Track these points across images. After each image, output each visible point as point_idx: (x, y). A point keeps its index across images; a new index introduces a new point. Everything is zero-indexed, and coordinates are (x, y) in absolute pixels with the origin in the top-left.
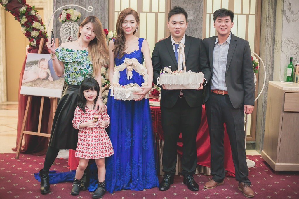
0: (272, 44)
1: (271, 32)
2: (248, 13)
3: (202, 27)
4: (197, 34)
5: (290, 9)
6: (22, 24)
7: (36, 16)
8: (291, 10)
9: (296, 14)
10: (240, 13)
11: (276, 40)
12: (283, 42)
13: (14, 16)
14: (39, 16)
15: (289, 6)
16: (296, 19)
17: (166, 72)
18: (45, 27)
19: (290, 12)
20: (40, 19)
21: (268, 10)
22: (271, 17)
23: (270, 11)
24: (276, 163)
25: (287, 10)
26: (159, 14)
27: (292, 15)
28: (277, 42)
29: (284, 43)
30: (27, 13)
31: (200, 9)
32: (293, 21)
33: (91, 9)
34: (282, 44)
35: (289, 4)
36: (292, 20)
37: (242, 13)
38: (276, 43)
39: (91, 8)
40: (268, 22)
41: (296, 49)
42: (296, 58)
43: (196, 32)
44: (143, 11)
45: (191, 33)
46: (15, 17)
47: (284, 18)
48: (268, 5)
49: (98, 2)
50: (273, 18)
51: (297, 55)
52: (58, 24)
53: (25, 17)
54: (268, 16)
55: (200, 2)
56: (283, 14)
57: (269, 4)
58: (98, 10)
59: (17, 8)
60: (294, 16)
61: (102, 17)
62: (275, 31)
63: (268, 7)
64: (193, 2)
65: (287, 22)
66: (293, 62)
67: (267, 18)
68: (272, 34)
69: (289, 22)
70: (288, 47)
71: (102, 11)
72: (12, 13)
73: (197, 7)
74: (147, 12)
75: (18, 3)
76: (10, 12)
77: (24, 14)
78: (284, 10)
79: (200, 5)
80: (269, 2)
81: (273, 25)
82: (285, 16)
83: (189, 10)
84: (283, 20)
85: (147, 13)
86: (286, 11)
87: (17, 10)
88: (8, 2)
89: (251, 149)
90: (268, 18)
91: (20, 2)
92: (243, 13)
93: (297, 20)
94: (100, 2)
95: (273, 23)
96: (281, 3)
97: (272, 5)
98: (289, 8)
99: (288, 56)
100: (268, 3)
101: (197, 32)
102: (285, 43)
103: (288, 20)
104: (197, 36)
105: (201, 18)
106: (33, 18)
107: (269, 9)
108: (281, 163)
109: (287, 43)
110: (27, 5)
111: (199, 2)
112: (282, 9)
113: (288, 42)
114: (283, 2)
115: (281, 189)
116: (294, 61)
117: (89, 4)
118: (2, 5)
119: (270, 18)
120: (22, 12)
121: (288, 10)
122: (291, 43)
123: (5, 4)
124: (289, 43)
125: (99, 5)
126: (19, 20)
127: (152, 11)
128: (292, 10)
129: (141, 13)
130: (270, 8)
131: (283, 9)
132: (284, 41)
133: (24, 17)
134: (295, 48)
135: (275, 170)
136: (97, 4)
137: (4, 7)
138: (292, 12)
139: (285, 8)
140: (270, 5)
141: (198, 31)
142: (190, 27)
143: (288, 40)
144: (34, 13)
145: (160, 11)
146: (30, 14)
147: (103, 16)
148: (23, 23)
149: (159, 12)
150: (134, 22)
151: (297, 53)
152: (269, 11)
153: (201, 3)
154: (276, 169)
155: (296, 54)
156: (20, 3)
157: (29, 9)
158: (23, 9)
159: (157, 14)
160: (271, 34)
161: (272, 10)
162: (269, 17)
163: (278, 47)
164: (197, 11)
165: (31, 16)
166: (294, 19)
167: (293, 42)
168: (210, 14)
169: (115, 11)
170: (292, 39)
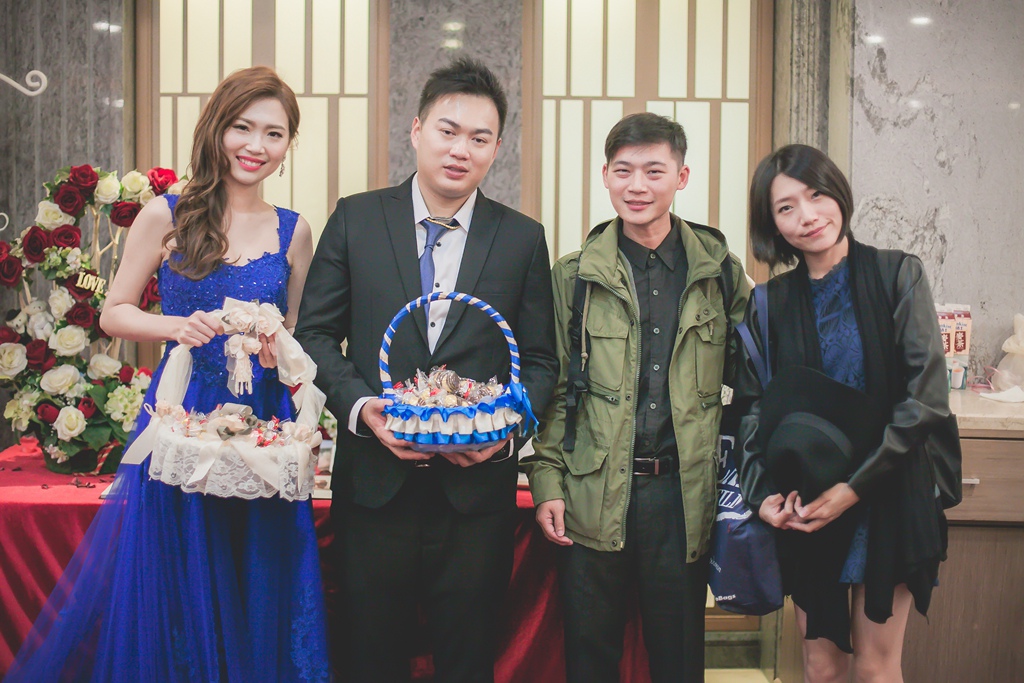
2: (719, 95)
3: (517, 157)
4: (499, 185)
5: (880, 72)
8: (885, 76)
9: (911, 93)
10: (685, 96)
15: (875, 61)
16: (909, 117)
19: (884, 87)
21: (795, 79)
22: (810, 109)
23: (805, 82)
25: (867, 77)
27: (893, 99)
29: (860, 218)
32: (895, 124)
33: (37, 84)
35: (876, 54)
36: (892, 118)
37: (691, 97)
39: (35, 78)
40: (798, 131)
43: (494, 175)
47: (859, 112)
48: (795, 59)
49: (84, 53)
50: (816, 115)
54: (798, 107)
55: (509, 49)
56: (852, 95)
57: (799, 56)
58: (83, 88)
60: (901, 101)
61: (100, 119)
63: (795, 66)
64: (478, 48)
65: (872, 130)
67: (794, 115)
69: (878, 130)
70: (876, 234)
71: (98, 93)
78: (855, 76)
79: (506, 63)
80: (799, 47)
82: (861, 101)
84: (852, 122)
86: (863, 81)
89: (740, 665)
90: (798, 112)
92: (698, 96)
93: (912, 119)
94: (90, 54)
95: (816, 133)
96: (845, 47)
97: (811, 57)
98: (878, 70)
100: (795, 52)
101: (498, 175)
102: (864, 221)
103: (875, 121)
104: (497, 192)
105: (515, 115)
107: (798, 75)
109: (872, 220)
111: (503, 52)
112: (849, 73)
113: (876, 214)
114: (853, 45)
119: (803, 114)
121: (874, 78)
122: (890, 216)
124: (879, 216)
125: (87, 66)
127: (315, 91)
128: (889, 74)
130: (805, 70)
131: (853, 72)
136: (80, 62)
138: (892, 86)
139: (862, 70)
140: (804, 60)
141: (500, 171)
143: (876, 206)
145: (347, 91)
149: (342, 94)
150: (280, 135)
152: (798, 82)
159: (333, 102)
161: (811, 79)
162: (801, 107)
166: (899, 117)
167: (900, 215)
168: (558, 99)
169: (162, 91)
170: (892, 203)
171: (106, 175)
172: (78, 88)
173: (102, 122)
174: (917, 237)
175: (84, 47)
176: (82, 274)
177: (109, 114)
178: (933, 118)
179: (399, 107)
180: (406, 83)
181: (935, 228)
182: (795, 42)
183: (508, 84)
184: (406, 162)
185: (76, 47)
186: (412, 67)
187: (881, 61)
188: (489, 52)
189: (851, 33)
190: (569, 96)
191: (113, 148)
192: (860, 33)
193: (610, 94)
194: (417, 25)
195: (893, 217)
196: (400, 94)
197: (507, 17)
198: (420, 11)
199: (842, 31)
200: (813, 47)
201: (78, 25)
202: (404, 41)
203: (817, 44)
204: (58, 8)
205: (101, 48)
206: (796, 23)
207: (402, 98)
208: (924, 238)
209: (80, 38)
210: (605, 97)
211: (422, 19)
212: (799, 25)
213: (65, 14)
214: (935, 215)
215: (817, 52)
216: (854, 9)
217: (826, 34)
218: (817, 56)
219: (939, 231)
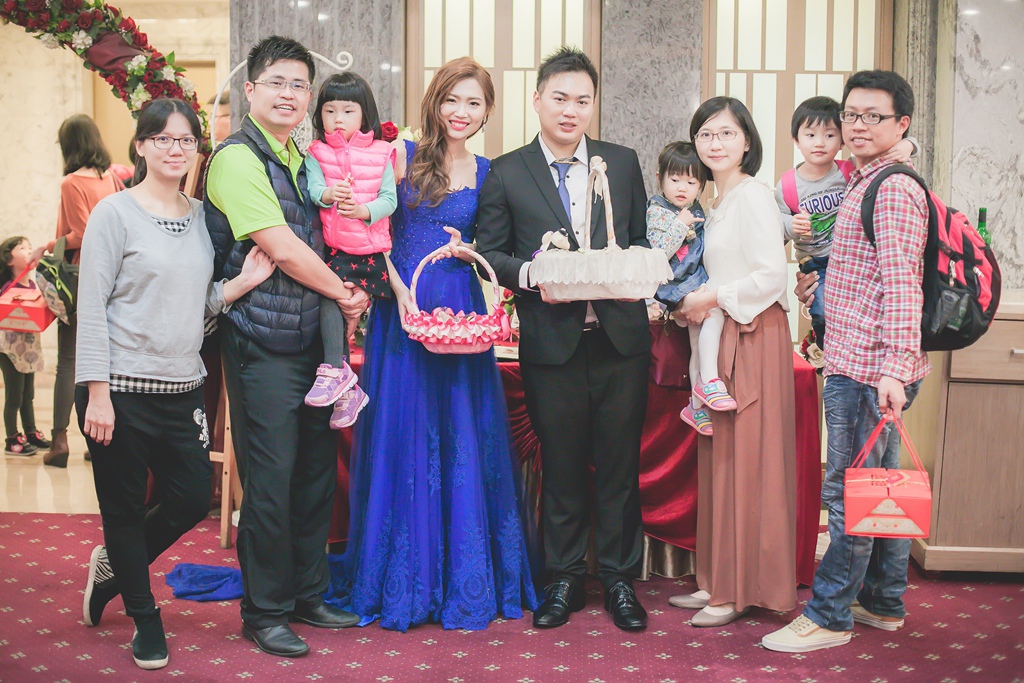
0: (924, 167)
1: (921, 129)
5: (976, 53)
6: (134, 109)
7: (178, 84)
8: (980, 56)
9: (998, 68)
10: (825, 70)
11: (936, 154)
12: (956, 161)
13: (111, 84)
14: (187, 84)
15: (972, 44)
16: (997, 86)
17: (552, 246)
18: (206, 118)
19: (979, 64)
20: (191, 95)
21: (910, 57)
22: (922, 80)
23: (918, 60)
24: (928, 544)
25: (966, 56)
27: (985, 73)
28: (941, 160)
29: (960, 162)
30: (150, 75)
31: (692, 58)
32: (987, 92)
33: (345, 62)
34: (955, 166)
35: (972, 38)
36: (984, 87)
37: (829, 70)
38: (935, 162)
39: (344, 58)
41: (999, 182)
42: (1000, 212)
44: (514, 66)
45: (664, 134)
46: (112, 87)
47: (959, 83)
48: (911, 42)
49: (371, 37)
50: (927, 85)
51: (1004, 202)
52: (246, 108)
53: (145, 88)
54: (913, 78)
55: (692, 35)
56: (955, 70)
57: (913, 40)
59: (120, 61)
60: (991, 75)
61: (383, 87)
62: (933, 126)
63: (910, 47)
64: (670, 34)
65: (970, 97)
66: (988, 222)
68: (925, 136)
69: (974, 97)
70: (972, 174)
72: (106, 76)
73: (683, 52)
74: (525, 70)
75: (124, 44)
76: (98, 72)
77: (140, 79)
78: (957, 56)
79: (691, 46)
80: (914, 33)
81: (926, 107)
82: (961, 75)
83: (657, 61)
84: (954, 90)
85: (527, 72)
86: (963, 60)
87: (120, 66)
88: (91, 42)
91: (128, 39)
92: (834, 70)
93: (1000, 88)
94: (376, 39)
95: (926, 98)
96: (949, 33)
97: (923, 41)
98: (975, 52)
99: (972, 204)
100: (911, 36)
102: (963, 164)
103: (971, 89)
105: (697, 84)
106: (168, 90)
107: (913, 54)
108: (946, 545)
109: (969, 164)
110: (151, 50)
111: (689, 36)
112: (953, 53)
113: (973, 159)
114: (956, 32)
115: (936, 622)
116: (993, 221)
117: (343, 45)
118: (74, 49)
119: (917, 84)
120: (133, 71)
121: (971, 56)
122: (982, 161)
123: (83, 47)
124: (975, 161)
125: (373, 47)
126: (126, 98)
128: (984, 55)
129: (507, 74)
130: (918, 50)
131: (955, 53)
132: (959, 155)
133: (141, 87)
134: (996, 177)
135: (927, 568)
137: (81, 56)
138: (984, 63)
139: (962, 51)
140: (917, 43)
142: (662, 115)
143: (972, 153)
144: (173, 76)
146: (158, 79)
147: (386, 82)
148: (138, 105)
151: (1001, 195)
152: (913, 59)
153: (696, 37)
154: (929, 564)
155: (1000, 198)
156: (127, 45)
157: (157, 62)
158: (138, 63)
160: (922, 134)
161: (922, 57)
163: (942, 177)
164: (683, 65)
165: (161, 85)
166: (990, 86)
167: (989, 161)
168: (727, 73)
169: (426, 66)
170: (984, 151)
171: (403, 130)
172: (367, 64)
173: (384, 90)
174: (1002, 177)
175: (372, 33)
177: (391, 83)
178: (1015, 87)
179: (609, 78)
180: (615, 61)
181: (1016, 170)
182: (911, 29)
183: (692, 62)
184: (614, 120)
185: (365, 33)
186: (620, 48)
187: (976, 44)
189: (954, 23)
190: (736, 70)
191: (393, 109)
192: (961, 23)
193: (767, 69)
194: (623, 16)
195: (984, 161)
196: (611, 69)
197: (692, 11)
198: (626, 6)
199: (947, 22)
200: (923, 33)
201: (367, 17)
202: (614, 28)
203: (928, 30)
204: (352, 4)
205: (384, 34)
206: (911, 14)
207: (612, 72)
208: (1008, 177)
209: (368, 26)
210: (763, 70)
211: (627, 12)
212: (914, 16)
213: (357, 9)
214: (1016, 160)
215: (928, 37)
216: (957, 5)
217: (934, 23)
218: (928, 39)
219: (1019, 173)
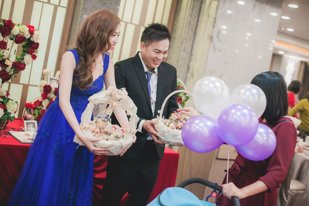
0: (186, 71)
8: (219, 37)
11: (191, 68)
12: (205, 74)
15: (218, 33)
19: (218, 40)
25: (215, 37)
26: (59, 8)
27: (219, 44)
28: (195, 71)
32: (218, 51)
35: (218, 31)
36: (218, 49)
38: (191, 71)
56: (211, 41)
60: (221, 45)
62: (190, 57)
69: (214, 51)
74: (44, 2)
78: (212, 36)
81: (190, 50)
82: (213, 43)
84: (209, 48)
85: (44, 4)
97: (193, 26)
100: (188, 24)
107: (188, 30)
114: (214, 27)
132: (207, 72)
145: (61, 5)
149: (59, 5)
159: (56, 7)
160: (187, 59)
161: (192, 32)
162: (187, 39)
163: (195, 77)
166: (220, 49)
176: (7, 59)
188: (112, 4)
192: (216, 25)
200: (193, 23)
210: (131, 23)
215: (195, 25)
